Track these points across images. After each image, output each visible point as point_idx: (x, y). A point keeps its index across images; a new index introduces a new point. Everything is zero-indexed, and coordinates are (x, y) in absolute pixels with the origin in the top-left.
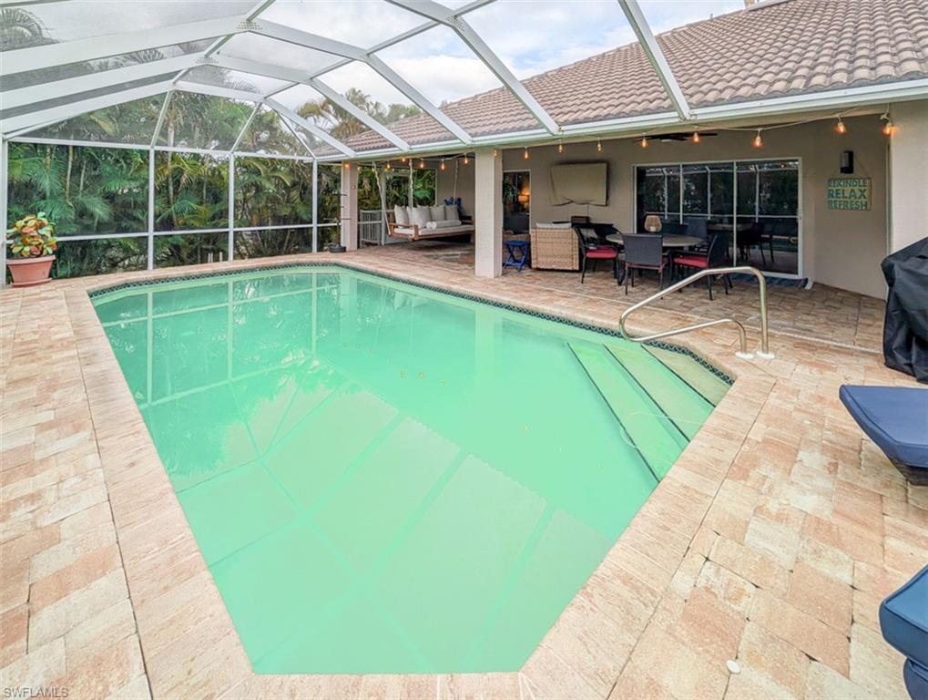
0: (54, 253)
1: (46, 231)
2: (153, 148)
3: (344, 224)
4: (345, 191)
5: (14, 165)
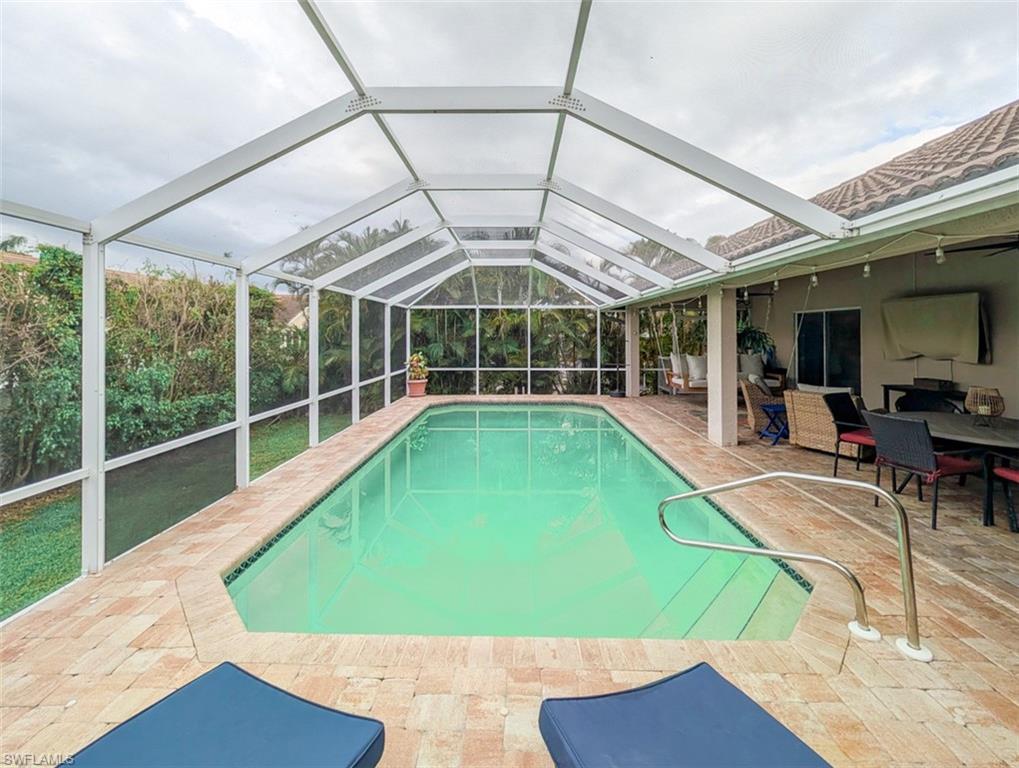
0: (427, 377)
1: (421, 364)
2: (478, 307)
3: (628, 370)
4: (628, 337)
5: (417, 322)
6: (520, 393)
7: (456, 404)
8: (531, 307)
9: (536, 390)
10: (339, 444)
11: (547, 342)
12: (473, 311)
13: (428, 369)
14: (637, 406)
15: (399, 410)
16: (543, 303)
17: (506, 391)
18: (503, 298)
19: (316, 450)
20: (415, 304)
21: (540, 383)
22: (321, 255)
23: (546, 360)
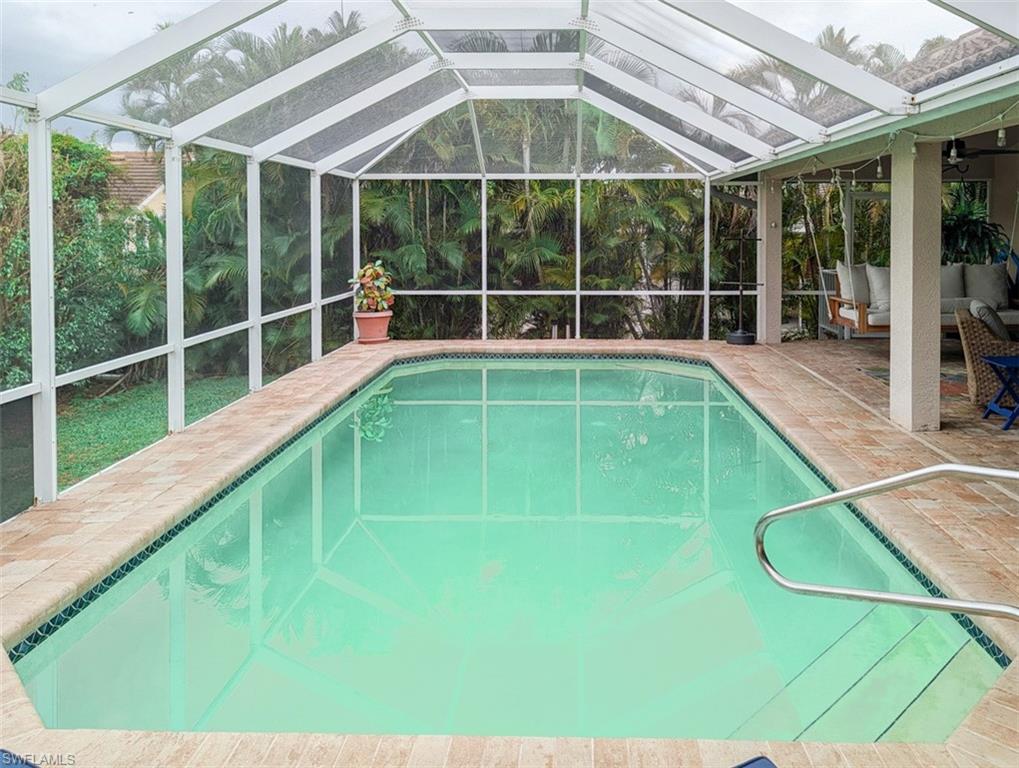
1: (381, 283)
2: (485, 177)
3: (760, 293)
4: (761, 233)
5: (373, 205)
6: (562, 336)
7: (444, 355)
8: (585, 176)
9: (591, 331)
10: (221, 427)
11: (613, 242)
12: (477, 183)
13: (392, 292)
14: (774, 359)
15: (336, 367)
16: (607, 169)
17: (539, 333)
18: (533, 159)
19: (178, 438)
20: (368, 172)
21: (599, 319)
22: (194, 77)
23: (613, 275)
